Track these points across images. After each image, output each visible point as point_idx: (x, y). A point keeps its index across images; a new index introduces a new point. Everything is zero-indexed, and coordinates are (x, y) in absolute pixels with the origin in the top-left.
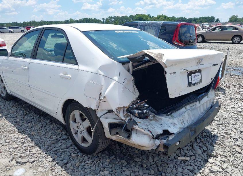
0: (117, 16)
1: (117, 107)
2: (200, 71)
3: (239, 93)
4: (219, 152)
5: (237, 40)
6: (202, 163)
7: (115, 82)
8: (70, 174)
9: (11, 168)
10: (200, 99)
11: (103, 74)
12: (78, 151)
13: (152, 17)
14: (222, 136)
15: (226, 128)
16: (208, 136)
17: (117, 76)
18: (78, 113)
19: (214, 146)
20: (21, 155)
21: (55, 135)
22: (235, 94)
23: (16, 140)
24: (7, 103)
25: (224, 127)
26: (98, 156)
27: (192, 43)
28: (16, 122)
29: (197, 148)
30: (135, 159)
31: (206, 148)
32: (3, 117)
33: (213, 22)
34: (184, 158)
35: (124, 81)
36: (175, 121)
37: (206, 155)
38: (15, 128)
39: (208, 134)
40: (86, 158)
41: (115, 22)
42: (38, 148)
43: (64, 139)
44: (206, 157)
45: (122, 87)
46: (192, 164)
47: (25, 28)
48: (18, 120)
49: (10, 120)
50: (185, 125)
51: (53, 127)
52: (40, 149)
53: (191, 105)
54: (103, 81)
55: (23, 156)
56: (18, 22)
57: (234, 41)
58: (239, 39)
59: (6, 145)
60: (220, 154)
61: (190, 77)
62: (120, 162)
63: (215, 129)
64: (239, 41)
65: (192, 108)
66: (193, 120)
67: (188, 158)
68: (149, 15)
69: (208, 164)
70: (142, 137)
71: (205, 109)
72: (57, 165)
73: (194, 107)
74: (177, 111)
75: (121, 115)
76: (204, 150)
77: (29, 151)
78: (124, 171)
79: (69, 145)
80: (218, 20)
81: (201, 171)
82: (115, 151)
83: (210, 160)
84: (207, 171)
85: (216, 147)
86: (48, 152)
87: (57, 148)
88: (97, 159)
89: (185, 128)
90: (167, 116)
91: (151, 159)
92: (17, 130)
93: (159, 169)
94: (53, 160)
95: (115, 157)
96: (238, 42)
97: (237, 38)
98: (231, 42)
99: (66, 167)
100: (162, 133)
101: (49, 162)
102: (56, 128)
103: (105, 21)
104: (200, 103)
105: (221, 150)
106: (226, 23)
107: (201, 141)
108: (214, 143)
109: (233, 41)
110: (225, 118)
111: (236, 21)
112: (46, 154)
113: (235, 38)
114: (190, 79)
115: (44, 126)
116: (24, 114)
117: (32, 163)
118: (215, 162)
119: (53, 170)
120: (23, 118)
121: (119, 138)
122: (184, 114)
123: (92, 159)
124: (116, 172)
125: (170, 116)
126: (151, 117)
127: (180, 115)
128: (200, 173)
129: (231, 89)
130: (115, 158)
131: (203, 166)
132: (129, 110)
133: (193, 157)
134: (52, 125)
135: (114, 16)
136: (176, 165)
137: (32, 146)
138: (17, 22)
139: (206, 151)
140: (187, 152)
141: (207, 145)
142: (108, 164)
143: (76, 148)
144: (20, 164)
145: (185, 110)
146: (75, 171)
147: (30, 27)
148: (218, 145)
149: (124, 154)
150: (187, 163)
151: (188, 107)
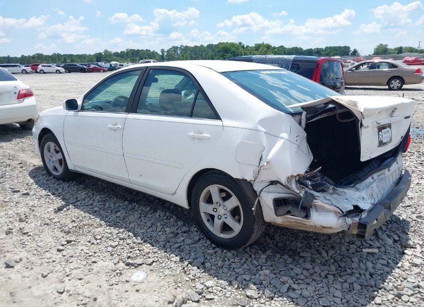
0: (186, 46)
1: (289, 175)
2: (389, 126)
3: (421, 163)
4: (416, 241)
5: (396, 83)
6: (397, 255)
7: (284, 140)
8: (214, 276)
9: (123, 272)
10: (388, 166)
11: (264, 130)
12: (213, 245)
13: (245, 46)
14: (415, 221)
15: (416, 210)
16: (394, 222)
17: (285, 132)
18: (217, 189)
19: (408, 234)
20: (129, 255)
21: (167, 227)
22: (416, 165)
23: (110, 235)
24: (66, 185)
25: (414, 210)
26: (245, 251)
27: (337, 89)
28: (95, 212)
29: (384, 237)
30: (301, 255)
31: (397, 236)
32: (71, 206)
33: (348, 55)
34: (370, 250)
35: (297, 139)
36: (363, 194)
37: (399, 246)
38: (98, 220)
39: (394, 220)
40: (229, 254)
41: (183, 56)
42: (149, 245)
43: (185, 232)
44: (400, 247)
45: (294, 148)
46: (384, 257)
47: (28, 66)
48: (96, 209)
49: (85, 210)
50: (375, 200)
51: (159, 215)
52: (153, 246)
53: (379, 173)
54: (265, 140)
55: (133, 256)
56: (12, 56)
57: (391, 86)
58: (399, 83)
59: (98, 244)
60: (418, 244)
61: (380, 133)
62: (281, 258)
63: (401, 212)
64: (399, 85)
65: (380, 177)
66: (383, 194)
67: (376, 251)
68: (240, 43)
69: (406, 257)
70: (326, 215)
71: (395, 180)
72: (189, 265)
73: (383, 176)
74: (362, 181)
75: (294, 186)
76: (394, 240)
77: (139, 250)
78: (292, 269)
79: (197, 238)
80: (355, 52)
81: (399, 265)
82: (267, 246)
83: (406, 251)
84: (407, 265)
85: (411, 235)
86: (168, 250)
87: (180, 244)
88: (246, 256)
89: (376, 205)
90: (351, 189)
91: (324, 254)
92: (103, 223)
93: (341, 264)
94: (182, 260)
95: (272, 252)
96: (398, 87)
97: (395, 81)
98: (387, 87)
99: (204, 268)
100: (352, 208)
101: (176, 262)
102: (165, 217)
103: (165, 54)
104: (389, 170)
105: (419, 239)
106: (370, 57)
107: (387, 228)
108: (407, 230)
109: (389, 87)
110: (412, 198)
111: (385, 54)
112: (165, 252)
113: (393, 82)
114: (381, 137)
115: (143, 215)
116: (102, 200)
117: (150, 265)
118: (414, 253)
119: (188, 273)
120: (103, 206)
121: (289, 220)
122: (372, 186)
123: (237, 256)
124: (281, 271)
125: (354, 189)
126: (331, 191)
127: (368, 186)
128: (399, 268)
129: (407, 158)
130: (272, 254)
131: (400, 259)
132: (301, 181)
133: (383, 249)
134: (158, 214)
135: (182, 46)
136: (361, 259)
137: (139, 243)
138: (9, 56)
139: (398, 240)
140: (371, 242)
141: (399, 233)
142: (264, 262)
143: (209, 242)
144: (133, 267)
145: (372, 180)
146: (221, 272)
147: (38, 65)
148: (413, 232)
149: (281, 248)
150: (376, 256)
151: (375, 176)
